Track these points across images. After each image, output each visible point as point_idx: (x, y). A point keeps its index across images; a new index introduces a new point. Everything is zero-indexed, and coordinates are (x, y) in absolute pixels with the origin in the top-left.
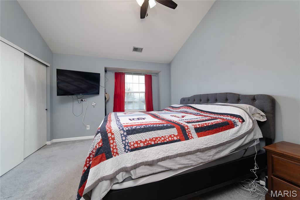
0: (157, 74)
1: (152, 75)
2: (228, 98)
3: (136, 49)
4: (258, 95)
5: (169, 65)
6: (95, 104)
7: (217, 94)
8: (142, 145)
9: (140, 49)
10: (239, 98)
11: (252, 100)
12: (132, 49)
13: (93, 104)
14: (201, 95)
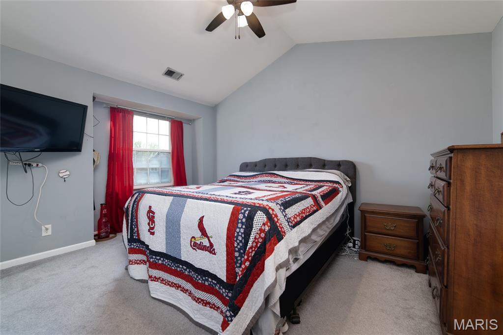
0: (191, 121)
1: (183, 121)
2: (312, 164)
3: (170, 73)
4: (343, 161)
5: (214, 109)
6: (68, 173)
7: (298, 158)
8: (298, 219)
9: (178, 74)
10: (324, 163)
11: (337, 165)
12: (165, 70)
13: (61, 175)
14: (275, 159)
